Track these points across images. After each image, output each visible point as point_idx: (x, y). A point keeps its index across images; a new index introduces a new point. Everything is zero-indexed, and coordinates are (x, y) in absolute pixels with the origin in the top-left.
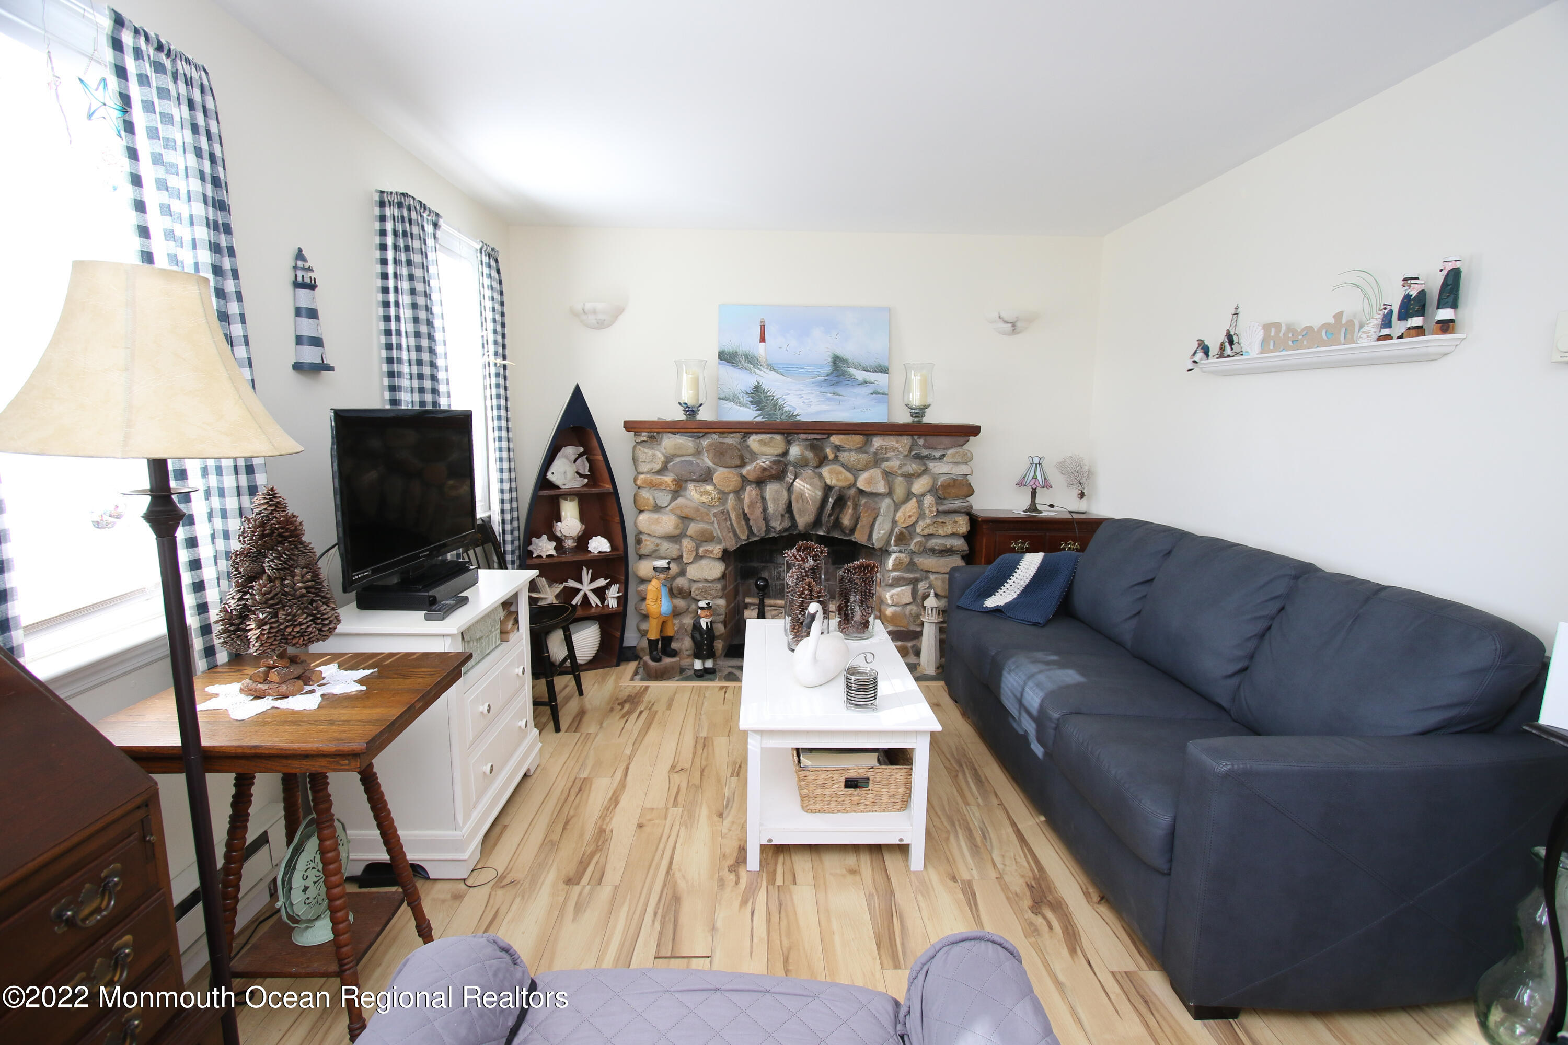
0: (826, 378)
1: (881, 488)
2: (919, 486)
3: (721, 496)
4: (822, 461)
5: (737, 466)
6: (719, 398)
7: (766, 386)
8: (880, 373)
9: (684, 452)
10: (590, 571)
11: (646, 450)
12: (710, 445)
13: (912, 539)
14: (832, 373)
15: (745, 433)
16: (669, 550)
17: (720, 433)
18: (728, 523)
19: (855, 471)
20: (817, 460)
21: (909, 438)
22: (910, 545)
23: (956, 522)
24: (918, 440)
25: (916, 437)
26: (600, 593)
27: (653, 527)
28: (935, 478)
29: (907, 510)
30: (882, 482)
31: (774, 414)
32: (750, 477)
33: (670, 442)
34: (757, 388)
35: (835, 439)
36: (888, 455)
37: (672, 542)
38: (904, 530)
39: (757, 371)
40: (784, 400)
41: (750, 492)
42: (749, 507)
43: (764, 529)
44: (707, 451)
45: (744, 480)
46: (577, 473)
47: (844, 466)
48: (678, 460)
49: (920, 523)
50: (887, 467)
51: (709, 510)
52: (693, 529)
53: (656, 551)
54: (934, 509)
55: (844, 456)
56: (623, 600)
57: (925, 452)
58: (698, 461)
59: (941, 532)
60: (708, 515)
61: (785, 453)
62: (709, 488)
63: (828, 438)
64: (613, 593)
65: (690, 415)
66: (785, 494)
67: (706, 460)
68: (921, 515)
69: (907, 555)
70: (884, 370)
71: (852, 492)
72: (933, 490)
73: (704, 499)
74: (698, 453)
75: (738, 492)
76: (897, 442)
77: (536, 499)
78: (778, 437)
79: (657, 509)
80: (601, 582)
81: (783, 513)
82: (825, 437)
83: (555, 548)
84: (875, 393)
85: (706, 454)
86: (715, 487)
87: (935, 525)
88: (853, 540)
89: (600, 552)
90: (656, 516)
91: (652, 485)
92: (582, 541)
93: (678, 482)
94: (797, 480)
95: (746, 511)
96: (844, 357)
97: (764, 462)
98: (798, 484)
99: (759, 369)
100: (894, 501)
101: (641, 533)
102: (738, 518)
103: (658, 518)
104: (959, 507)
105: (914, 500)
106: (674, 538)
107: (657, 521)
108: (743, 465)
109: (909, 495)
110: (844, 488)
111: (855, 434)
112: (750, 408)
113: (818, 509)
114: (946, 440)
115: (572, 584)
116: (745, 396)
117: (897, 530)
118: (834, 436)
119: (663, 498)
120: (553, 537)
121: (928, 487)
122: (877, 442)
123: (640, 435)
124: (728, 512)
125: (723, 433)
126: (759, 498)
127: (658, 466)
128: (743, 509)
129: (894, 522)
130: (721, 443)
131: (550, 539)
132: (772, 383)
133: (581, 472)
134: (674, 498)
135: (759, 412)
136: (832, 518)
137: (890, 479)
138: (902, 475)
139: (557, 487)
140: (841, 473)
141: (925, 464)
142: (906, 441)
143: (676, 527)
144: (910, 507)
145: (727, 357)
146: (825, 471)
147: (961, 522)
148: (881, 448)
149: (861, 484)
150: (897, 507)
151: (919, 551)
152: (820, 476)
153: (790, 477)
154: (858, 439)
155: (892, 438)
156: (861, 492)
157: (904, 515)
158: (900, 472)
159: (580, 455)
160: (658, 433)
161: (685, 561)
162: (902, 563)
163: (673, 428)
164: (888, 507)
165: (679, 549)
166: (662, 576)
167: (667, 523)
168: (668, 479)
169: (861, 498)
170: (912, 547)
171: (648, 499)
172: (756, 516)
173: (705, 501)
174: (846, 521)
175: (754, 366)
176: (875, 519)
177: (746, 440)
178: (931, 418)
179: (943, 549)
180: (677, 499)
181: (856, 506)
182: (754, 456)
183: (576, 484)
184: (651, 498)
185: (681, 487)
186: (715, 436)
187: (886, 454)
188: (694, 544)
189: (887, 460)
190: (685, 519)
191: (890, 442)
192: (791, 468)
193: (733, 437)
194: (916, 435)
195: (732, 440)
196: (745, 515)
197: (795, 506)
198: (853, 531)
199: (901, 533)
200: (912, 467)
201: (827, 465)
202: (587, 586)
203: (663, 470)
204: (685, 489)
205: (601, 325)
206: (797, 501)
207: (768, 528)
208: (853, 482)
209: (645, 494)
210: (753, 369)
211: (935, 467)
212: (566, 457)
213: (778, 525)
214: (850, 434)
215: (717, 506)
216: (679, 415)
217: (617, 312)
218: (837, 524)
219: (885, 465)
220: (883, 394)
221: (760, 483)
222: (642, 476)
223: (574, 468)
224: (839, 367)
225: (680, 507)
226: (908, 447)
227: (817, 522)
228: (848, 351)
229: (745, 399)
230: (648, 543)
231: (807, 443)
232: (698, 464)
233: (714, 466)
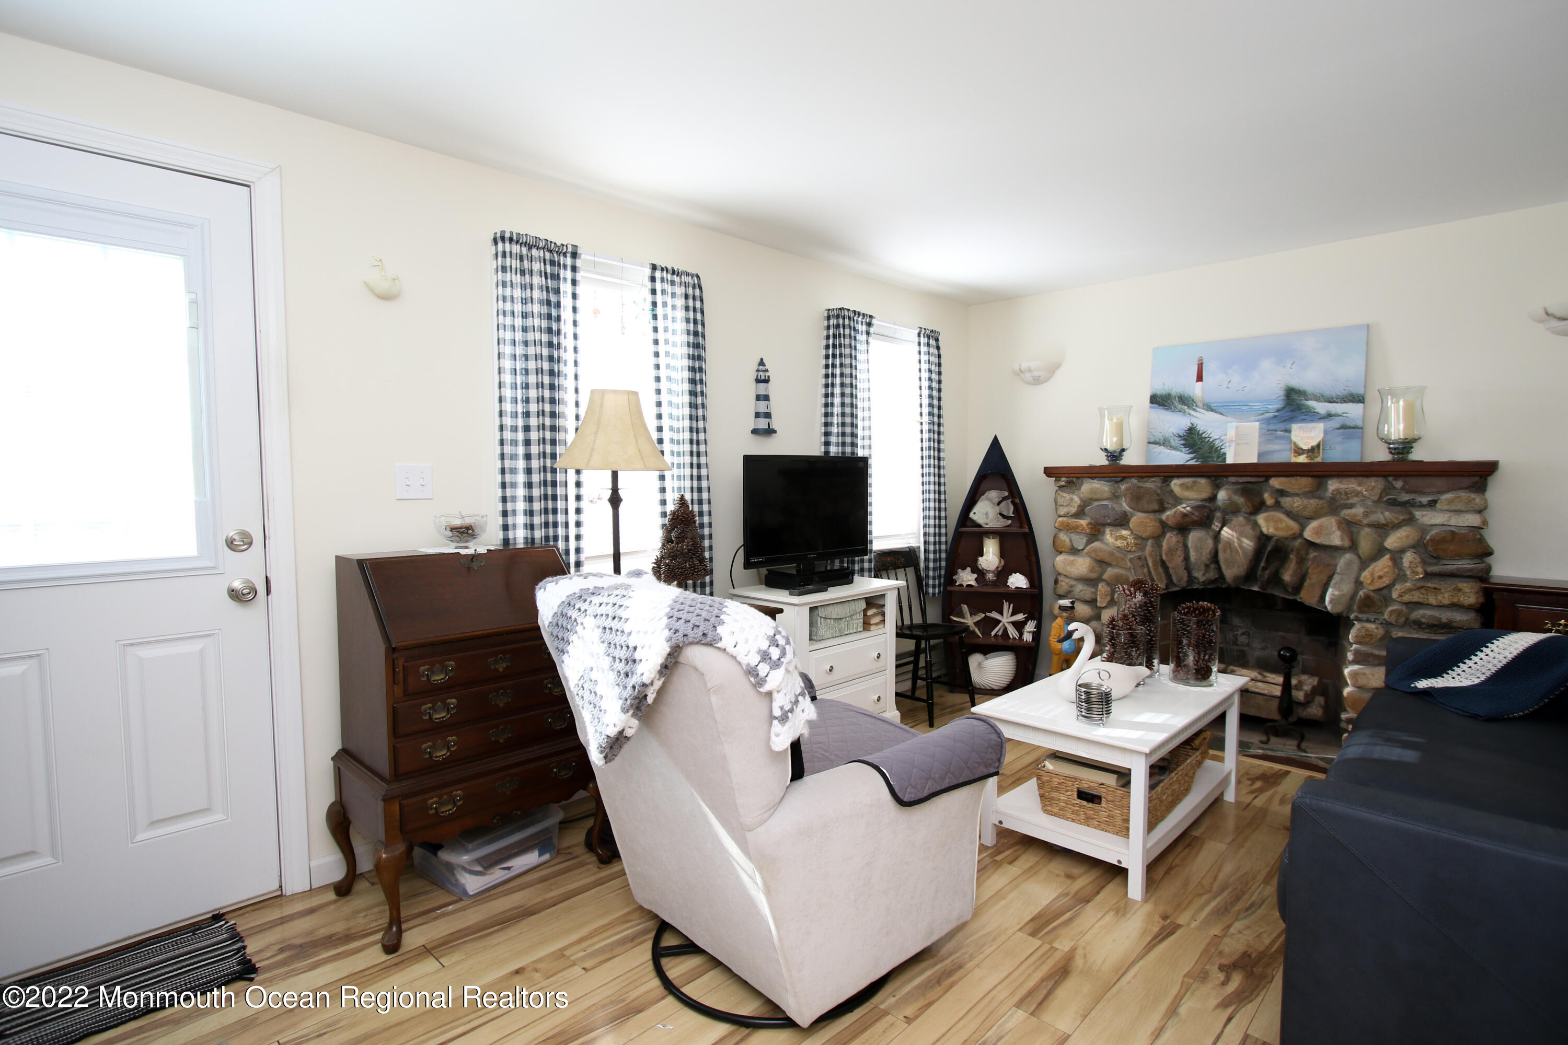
0: (1276, 414)
1: (1336, 539)
2: (1393, 541)
3: (1139, 542)
4: (1259, 507)
5: (1154, 511)
6: (1149, 443)
7: (1201, 427)
8: (1351, 404)
9: (1099, 496)
10: (1012, 605)
11: (1064, 494)
12: (1127, 489)
13: (1387, 606)
14: (1283, 408)
15: (1165, 477)
16: (1084, 592)
17: (1139, 477)
18: (1146, 570)
19: (1302, 520)
20: (1250, 505)
21: (1381, 480)
22: (1382, 614)
23: (1460, 590)
24: (1394, 482)
25: (1390, 479)
26: (1019, 626)
27: (1068, 568)
28: (1424, 530)
29: (1377, 569)
30: (1338, 533)
31: (1210, 457)
32: (1170, 523)
33: (1089, 487)
34: (1191, 431)
35: (1275, 483)
36: (1351, 501)
37: (1088, 585)
38: (1372, 594)
39: (1192, 412)
40: (1222, 441)
41: (1170, 539)
42: (1166, 554)
43: (1185, 578)
44: (1125, 496)
45: (1164, 527)
46: (1000, 514)
47: (1289, 514)
48: (1096, 503)
49: (1398, 587)
50: (1348, 515)
51: (1125, 556)
52: (1110, 572)
53: (1070, 592)
54: (1420, 570)
55: (1286, 501)
56: (1037, 635)
57: (1405, 497)
58: (1114, 505)
59: (1432, 600)
60: (1123, 560)
61: (1213, 498)
62: (1125, 533)
63: (1267, 480)
64: (1030, 626)
65: (1112, 460)
66: (1210, 543)
67: (1124, 504)
68: (1400, 577)
69: (1379, 626)
70: (1358, 399)
71: (1297, 543)
72: (1418, 546)
73: (1119, 543)
74: (1115, 497)
75: (1157, 539)
76: (1359, 485)
77: (958, 535)
78: (1202, 481)
79: (1074, 551)
80: (1020, 617)
81: (1208, 563)
82: (1261, 479)
83: (976, 579)
84: (1343, 427)
85: (1124, 499)
86: (1132, 533)
87: (1423, 591)
88: (1299, 600)
89: (1017, 588)
90: (1072, 558)
91: (1069, 528)
92: (1003, 573)
93: (1095, 526)
94: (1225, 528)
95: (1164, 557)
96: (1301, 389)
97: (1184, 508)
98: (1226, 532)
99: (1194, 410)
100: (1359, 557)
101: (1060, 574)
102: (1154, 562)
103: (1074, 560)
104: (1458, 569)
105: (1388, 556)
106: (1091, 582)
107: (1072, 563)
108: (1162, 509)
109: (1380, 551)
110: (1286, 538)
111: (1301, 476)
112: (1182, 451)
113: (1251, 561)
114: (1439, 482)
115: (995, 615)
116: (1177, 439)
117: (1361, 593)
118: (1273, 479)
119: (1079, 541)
120: (976, 570)
121: (1411, 541)
122: (1333, 485)
123: (1060, 480)
124: (1146, 558)
125: (1143, 477)
126: (1181, 545)
127: (1073, 510)
128: (1161, 556)
129: (1358, 584)
130: (1138, 487)
131: (973, 572)
132: (1207, 423)
133: (1005, 513)
134: (1089, 542)
135: (1192, 456)
136: (1267, 572)
137: (1355, 530)
138: (1370, 525)
139: (979, 526)
140: (1281, 521)
141: (1410, 513)
142: (1375, 485)
143: (1092, 570)
144: (1384, 563)
145: (1160, 401)
146: (1261, 519)
147: (1467, 590)
148: (1338, 491)
149: (1308, 534)
150: (1364, 564)
151: (1396, 622)
152: (1256, 525)
153: (1216, 525)
154: (1304, 483)
155: (1353, 480)
156: (1311, 545)
157: (1372, 575)
158: (1365, 521)
159: (1004, 499)
160: (1078, 478)
161: (1099, 604)
162: (1371, 635)
163: (1092, 472)
164: (1349, 564)
165: (1093, 593)
166: (1065, 614)
167: (1081, 565)
168: (1083, 522)
169: (1311, 551)
170: (1386, 616)
171: (1065, 541)
172: (1176, 562)
173: (1120, 545)
174: (1287, 576)
175: (1189, 407)
176: (1330, 578)
177: (1168, 485)
178: (1419, 454)
179: (1435, 623)
180: (1093, 542)
181: (1301, 561)
182: (1178, 501)
183: (999, 524)
184: (1068, 540)
185: (1099, 531)
186: (1134, 481)
187: (1348, 499)
188: (1109, 589)
189: (1351, 506)
190: (1102, 563)
191: (1351, 485)
192: (1218, 514)
193: (1154, 481)
194: (1390, 476)
195: (1151, 484)
196: (1163, 563)
197: (1221, 556)
198: (1298, 588)
199: (1367, 597)
200: (1385, 516)
201: (1265, 511)
202: (1006, 618)
203: (1080, 514)
204: (1103, 533)
205: (1037, 381)
206: (1225, 551)
207: (1191, 579)
208: (1298, 532)
209: (1063, 536)
210: (1187, 410)
211: (1423, 516)
212: (990, 500)
213: (1199, 575)
214: (1293, 476)
215: (1134, 551)
216: (1102, 460)
217: (1053, 369)
218: (1276, 579)
219: (1345, 513)
220: (1354, 428)
221: (1183, 527)
222: (1060, 519)
223: (997, 509)
224: (1294, 400)
225: (1095, 550)
226: (1378, 491)
227: (1250, 575)
228: (1307, 380)
229: (1177, 442)
230: (1063, 584)
231: (1239, 487)
232: (1113, 509)
233: (1131, 510)
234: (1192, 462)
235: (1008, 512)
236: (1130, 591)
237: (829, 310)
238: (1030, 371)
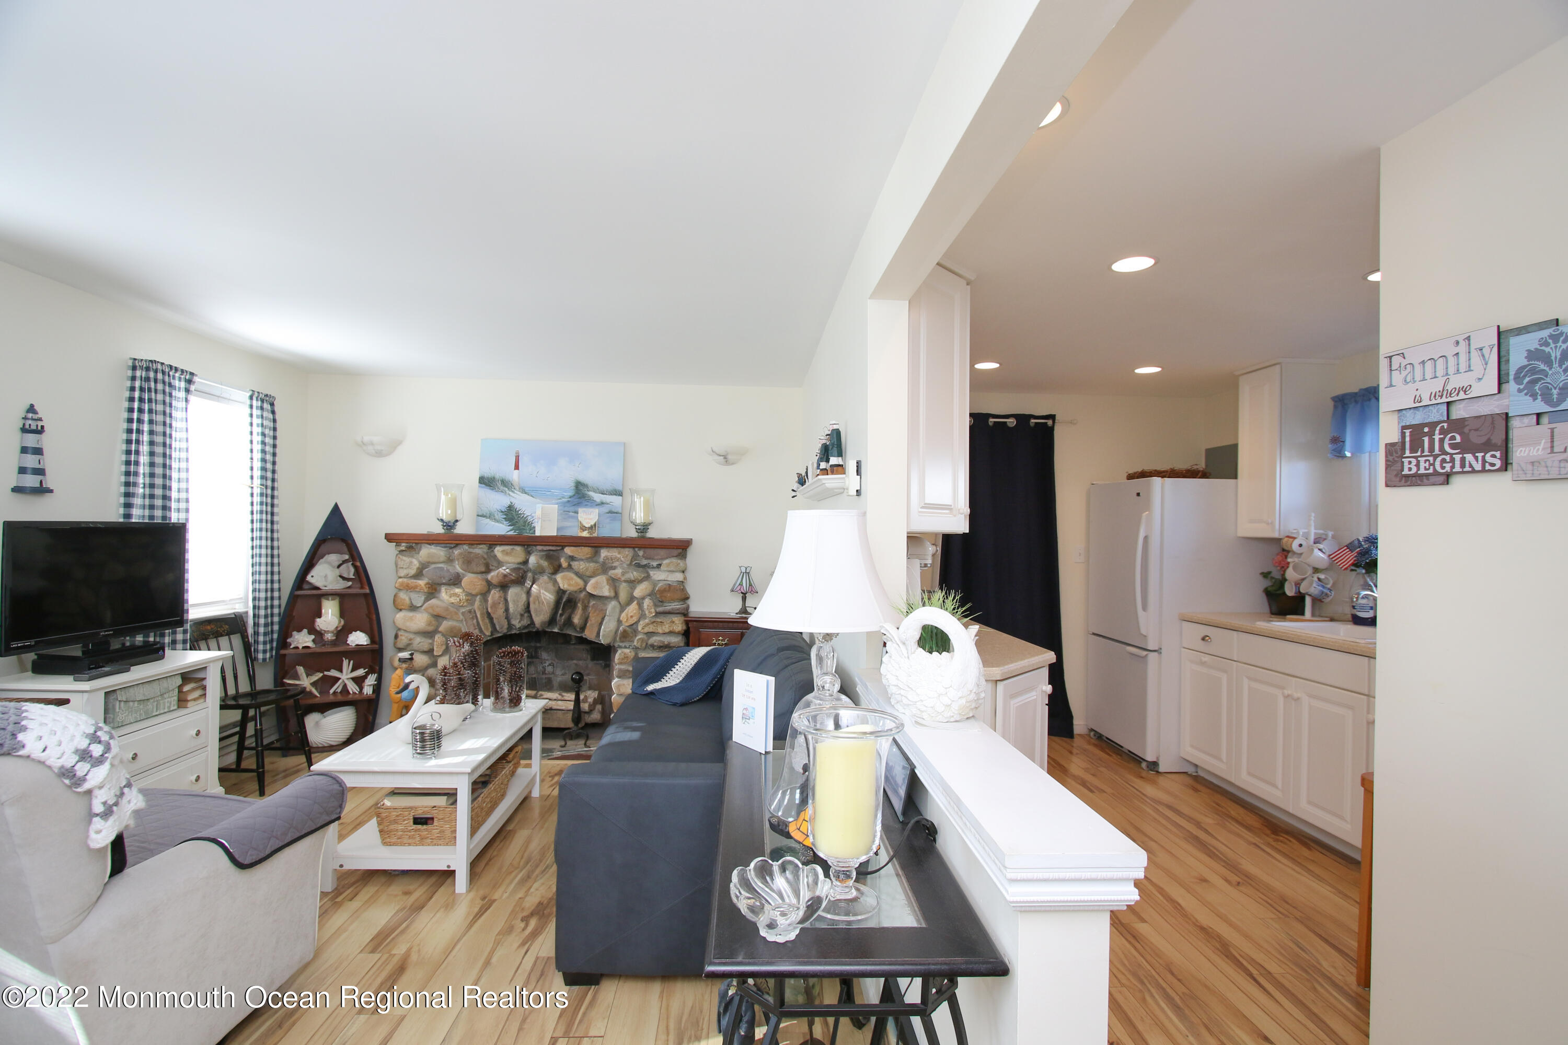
0: (569, 499)
1: (606, 591)
2: (639, 591)
3: (470, 598)
4: (557, 569)
5: (482, 573)
6: (478, 516)
7: (518, 506)
8: (615, 496)
9: (436, 560)
10: (352, 662)
11: (404, 558)
12: (460, 554)
13: (636, 636)
14: (574, 495)
15: (490, 544)
16: (421, 644)
17: (469, 544)
18: (475, 621)
19: (585, 578)
20: (552, 568)
21: (631, 550)
22: (633, 641)
23: (674, 622)
24: (638, 552)
25: (636, 549)
26: (359, 681)
27: (408, 624)
28: (655, 584)
29: (630, 611)
30: (607, 587)
31: (524, 529)
32: (495, 581)
33: (427, 552)
34: (511, 508)
35: (568, 551)
36: (614, 565)
37: (425, 637)
38: (627, 629)
39: (511, 493)
40: (533, 517)
41: (495, 595)
42: (491, 607)
43: (506, 626)
44: (458, 559)
45: (490, 585)
46: (341, 576)
47: (577, 574)
48: (433, 566)
49: (641, 622)
50: (613, 574)
51: (458, 610)
52: (445, 625)
53: (409, 645)
54: (653, 610)
55: (575, 564)
56: (377, 688)
57: (644, 562)
58: (449, 568)
59: (660, 631)
60: (456, 614)
61: (526, 562)
62: (458, 591)
63: (563, 549)
64: (371, 680)
65: (447, 529)
66: (524, 597)
67: (457, 567)
68: (642, 616)
69: (632, 650)
70: (619, 493)
71: (582, 595)
72: (651, 594)
73: (453, 600)
74: (450, 560)
75: (485, 595)
76: (619, 553)
77: (293, 598)
78: (518, 548)
79: (413, 608)
80: (361, 672)
81: (522, 613)
82: (559, 548)
83: (313, 641)
84: (611, 512)
85: (457, 562)
86: (464, 590)
87: (655, 624)
88: (584, 637)
89: (357, 645)
90: (411, 614)
91: (408, 588)
92: (343, 633)
93: (432, 585)
94: (534, 585)
95: (489, 610)
96: (585, 483)
97: (505, 570)
98: (535, 588)
99: (512, 491)
100: (620, 603)
101: (400, 629)
102: (482, 614)
103: (413, 616)
104: (672, 609)
105: (635, 602)
106: (429, 634)
107: (411, 619)
108: (488, 571)
109: (631, 599)
110: (576, 592)
111: (584, 546)
112: (503, 524)
113: (553, 609)
114: (662, 552)
115: (333, 673)
116: (500, 514)
117: (621, 628)
118: (567, 548)
119: (418, 599)
120: (312, 630)
121: (648, 592)
122: (604, 553)
123: (400, 545)
124: (475, 611)
125: (472, 544)
126: (502, 599)
127: (413, 572)
128: (487, 609)
129: (619, 622)
130: (469, 552)
131: (310, 633)
132: (522, 502)
133: (346, 575)
134: (427, 600)
135: (511, 527)
136: (563, 617)
137: (617, 584)
138: (625, 581)
139: (318, 588)
140: (572, 579)
141: (648, 573)
142: (628, 552)
143: (429, 624)
144: (633, 608)
145: (486, 482)
146: (559, 577)
147: (677, 622)
148: (607, 558)
149: (589, 589)
150: (622, 609)
151: (641, 646)
152: (555, 582)
153: (528, 583)
154: (586, 551)
155: (615, 549)
156: (592, 596)
157: (627, 615)
158: (623, 579)
159: (344, 562)
160: (417, 544)
161: (435, 653)
162: (627, 657)
163: (430, 539)
164: (614, 608)
165: (430, 644)
166: (404, 666)
167: (420, 620)
168: (422, 583)
169: (591, 600)
170: (635, 643)
171: (404, 600)
172: (498, 615)
173: (453, 601)
174: (576, 620)
175: (508, 489)
176: (603, 619)
177: (493, 551)
178: (652, 533)
179: (661, 645)
180: (431, 599)
181: (585, 608)
182: (500, 564)
183: (340, 585)
184: (407, 599)
185: (436, 590)
186: (466, 547)
187: (613, 563)
188: (444, 639)
189: (614, 568)
190: (438, 618)
191: (613, 553)
192: (530, 575)
193: (481, 548)
194: (636, 547)
195: (480, 550)
196: (489, 614)
197: (532, 607)
198: (583, 628)
199: (625, 631)
200: (634, 574)
201: (562, 572)
202: (346, 675)
203: (419, 575)
204: (440, 591)
205: (379, 454)
206: (534, 603)
207: (510, 626)
208: (583, 587)
209: (403, 596)
210: (508, 492)
211: (654, 574)
212: (329, 563)
213: (517, 623)
214: (579, 546)
215: (465, 606)
216: (439, 529)
217: (394, 445)
218: (569, 622)
219: (611, 573)
220: (616, 513)
221: (504, 586)
222: (400, 580)
223: (337, 572)
224: (580, 490)
225: (432, 607)
226: (630, 558)
227: (552, 621)
228: (589, 477)
229: (500, 516)
230: (403, 638)
231: (544, 553)
232: (448, 571)
233: (464, 572)
234: (511, 533)
235: (349, 574)
236: (459, 642)
237: (135, 359)
238: (372, 444)
